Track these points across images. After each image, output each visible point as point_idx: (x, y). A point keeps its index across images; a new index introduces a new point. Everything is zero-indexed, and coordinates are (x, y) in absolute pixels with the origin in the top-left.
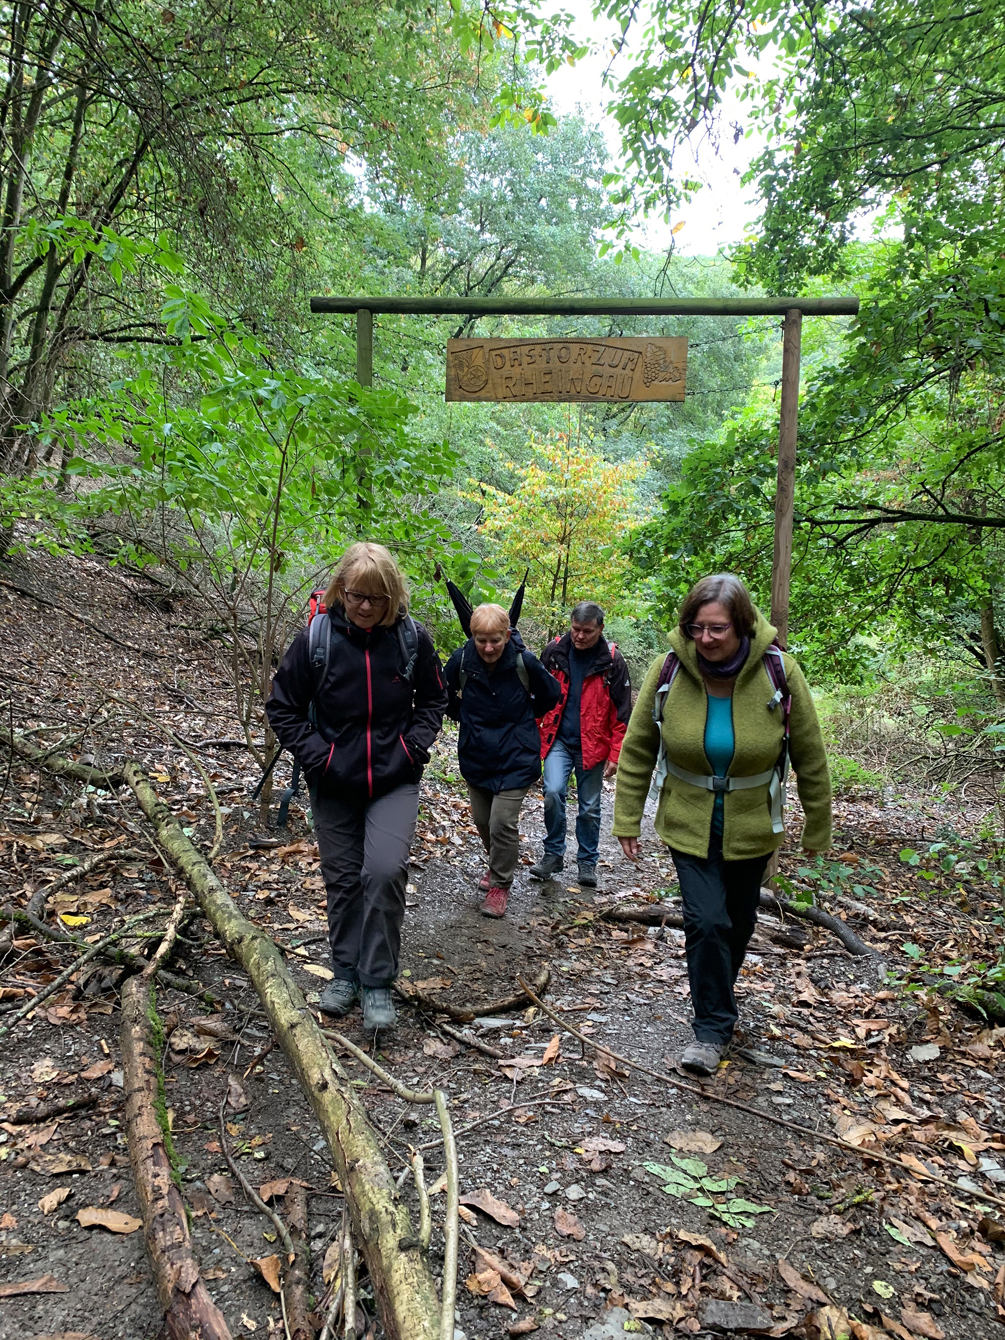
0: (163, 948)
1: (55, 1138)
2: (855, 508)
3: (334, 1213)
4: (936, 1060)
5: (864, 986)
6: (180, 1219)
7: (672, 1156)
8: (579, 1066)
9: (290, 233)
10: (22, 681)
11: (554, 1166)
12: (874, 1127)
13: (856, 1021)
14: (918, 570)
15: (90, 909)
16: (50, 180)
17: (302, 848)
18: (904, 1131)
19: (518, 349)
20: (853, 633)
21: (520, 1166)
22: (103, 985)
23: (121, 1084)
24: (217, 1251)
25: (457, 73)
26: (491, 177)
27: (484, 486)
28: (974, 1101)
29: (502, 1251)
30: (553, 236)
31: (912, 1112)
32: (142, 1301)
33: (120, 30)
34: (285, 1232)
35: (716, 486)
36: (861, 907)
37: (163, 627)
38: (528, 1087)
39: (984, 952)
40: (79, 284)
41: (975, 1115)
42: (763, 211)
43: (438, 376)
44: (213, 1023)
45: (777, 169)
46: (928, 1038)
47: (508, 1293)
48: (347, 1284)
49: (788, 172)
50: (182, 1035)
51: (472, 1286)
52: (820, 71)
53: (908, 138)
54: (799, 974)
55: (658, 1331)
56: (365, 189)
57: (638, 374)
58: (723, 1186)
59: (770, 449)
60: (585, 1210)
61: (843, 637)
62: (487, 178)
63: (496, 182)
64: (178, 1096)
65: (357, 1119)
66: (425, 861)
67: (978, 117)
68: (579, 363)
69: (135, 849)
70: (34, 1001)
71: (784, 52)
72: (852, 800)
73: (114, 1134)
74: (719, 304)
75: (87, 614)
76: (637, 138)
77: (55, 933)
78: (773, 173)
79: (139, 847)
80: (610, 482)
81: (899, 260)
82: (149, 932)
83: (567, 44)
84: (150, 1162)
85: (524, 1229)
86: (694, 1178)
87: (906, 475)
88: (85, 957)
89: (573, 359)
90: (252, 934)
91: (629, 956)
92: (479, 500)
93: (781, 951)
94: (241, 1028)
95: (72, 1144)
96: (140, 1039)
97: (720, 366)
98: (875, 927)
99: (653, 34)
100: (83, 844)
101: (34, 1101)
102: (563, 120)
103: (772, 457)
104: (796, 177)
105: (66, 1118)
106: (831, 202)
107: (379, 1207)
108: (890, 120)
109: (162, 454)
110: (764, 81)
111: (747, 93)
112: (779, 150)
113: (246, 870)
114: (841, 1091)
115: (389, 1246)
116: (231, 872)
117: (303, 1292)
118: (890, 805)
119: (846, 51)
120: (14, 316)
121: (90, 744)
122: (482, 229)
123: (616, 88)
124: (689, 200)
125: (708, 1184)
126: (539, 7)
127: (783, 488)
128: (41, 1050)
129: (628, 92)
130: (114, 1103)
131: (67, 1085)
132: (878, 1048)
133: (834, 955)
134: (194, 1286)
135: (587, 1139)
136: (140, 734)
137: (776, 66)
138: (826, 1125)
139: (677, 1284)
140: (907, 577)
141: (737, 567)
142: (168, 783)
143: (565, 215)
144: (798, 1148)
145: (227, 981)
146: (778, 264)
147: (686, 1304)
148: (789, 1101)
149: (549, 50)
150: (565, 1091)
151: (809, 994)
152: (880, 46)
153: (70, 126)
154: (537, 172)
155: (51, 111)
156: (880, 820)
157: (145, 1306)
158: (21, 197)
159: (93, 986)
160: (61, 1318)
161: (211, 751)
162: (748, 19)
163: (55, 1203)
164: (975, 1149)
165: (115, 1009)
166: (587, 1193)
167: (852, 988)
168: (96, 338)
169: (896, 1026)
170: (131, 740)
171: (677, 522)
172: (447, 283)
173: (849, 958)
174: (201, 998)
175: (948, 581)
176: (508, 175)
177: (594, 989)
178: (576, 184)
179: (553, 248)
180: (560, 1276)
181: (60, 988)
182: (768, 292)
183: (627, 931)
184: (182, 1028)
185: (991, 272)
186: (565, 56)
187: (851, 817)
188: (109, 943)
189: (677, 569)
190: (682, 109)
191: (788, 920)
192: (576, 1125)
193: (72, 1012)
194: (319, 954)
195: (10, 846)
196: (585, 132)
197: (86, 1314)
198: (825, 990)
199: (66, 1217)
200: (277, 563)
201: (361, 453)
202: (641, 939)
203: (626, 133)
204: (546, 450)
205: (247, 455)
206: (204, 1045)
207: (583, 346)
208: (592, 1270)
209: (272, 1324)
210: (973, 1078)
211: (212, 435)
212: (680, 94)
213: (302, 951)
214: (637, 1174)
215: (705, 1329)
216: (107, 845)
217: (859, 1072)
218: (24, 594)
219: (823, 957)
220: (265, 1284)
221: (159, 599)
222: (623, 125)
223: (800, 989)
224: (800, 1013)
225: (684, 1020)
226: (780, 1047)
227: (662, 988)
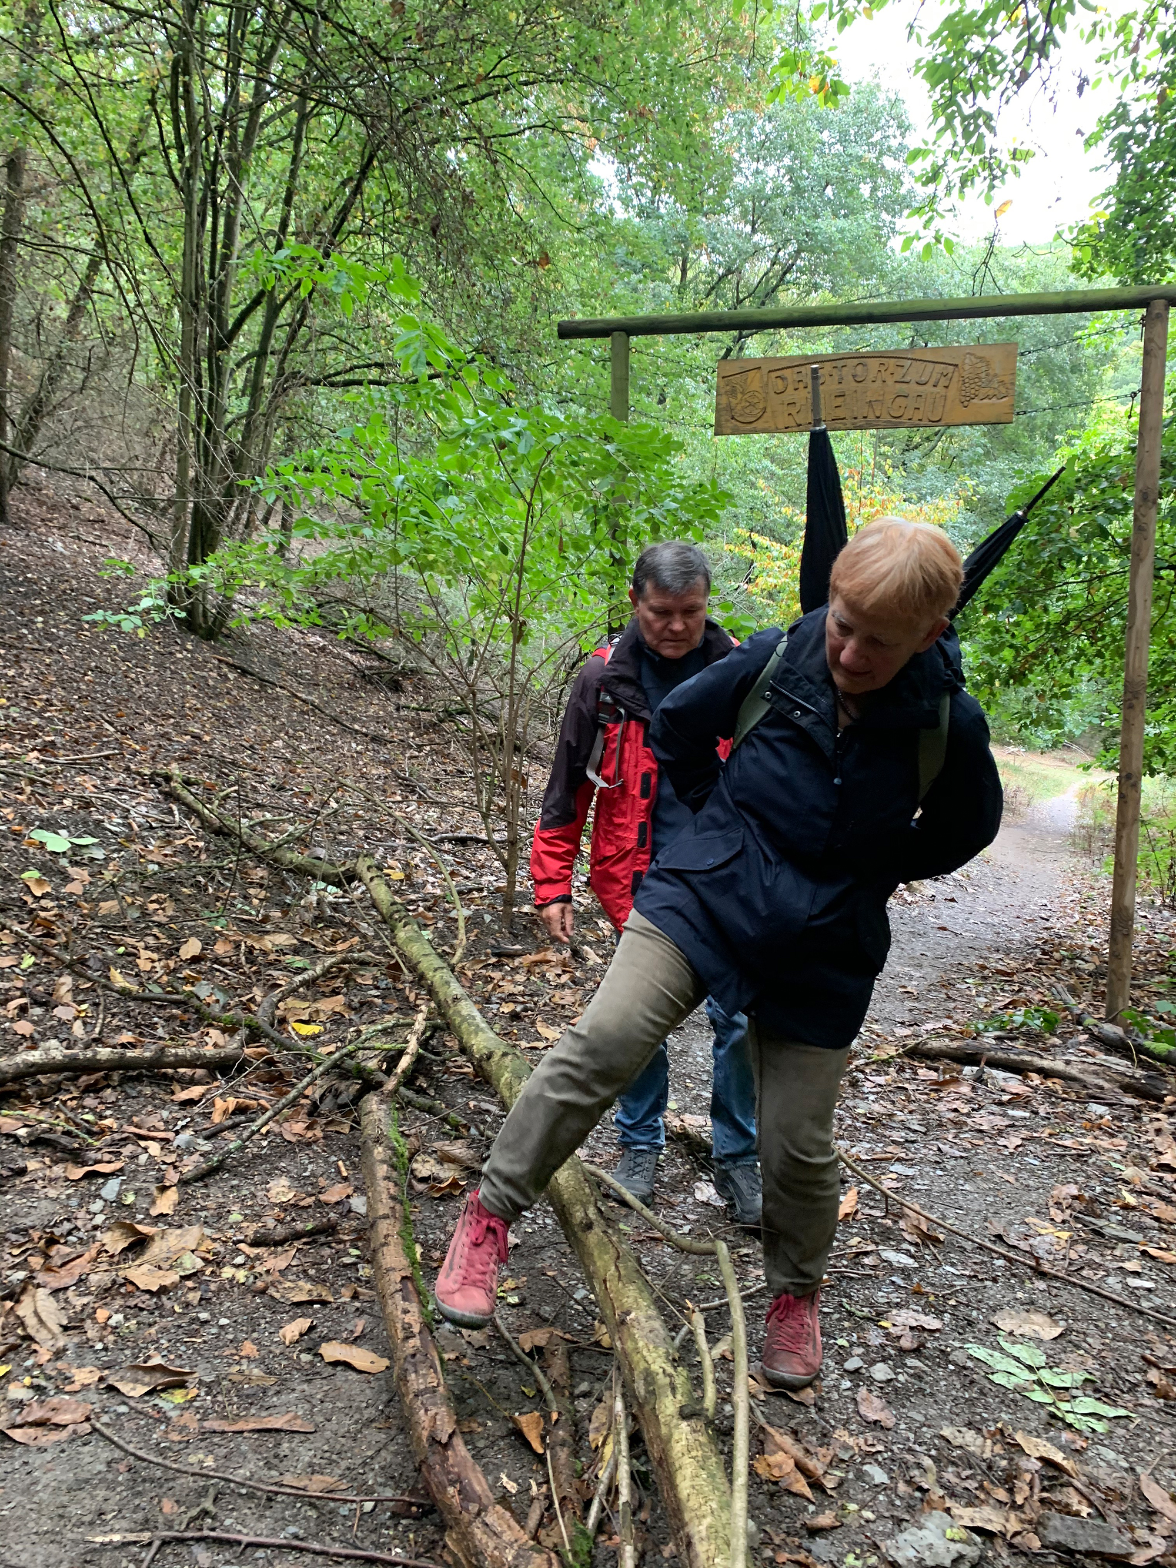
0: (405, 1062)
1: (294, 1263)
3: (599, 1371)
6: (433, 1361)
7: (1000, 1339)
8: (882, 1225)
9: (532, 249)
10: (245, 767)
11: (854, 1338)
15: (323, 1017)
16: (266, 210)
17: (549, 958)
19: (803, 369)
22: (340, 1101)
23: (363, 1210)
24: (471, 1401)
25: (727, 41)
26: (766, 165)
27: (756, 537)
29: (795, 1433)
30: (841, 231)
32: (392, 1448)
33: (345, 29)
34: (546, 1387)
35: (1051, 528)
37: (391, 709)
40: (300, 324)
42: (1114, 181)
43: (705, 408)
44: (458, 1149)
45: (1134, 124)
47: (803, 1481)
48: (620, 1452)
49: (1149, 128)
50: (425, 1162)
51: (761, 1469)
54: (1158, 1132)
55: (989, 1545)
56: (615, 191)
57: (953, 392)
58: (1066, 1381)
59: (1122, 480)
60: (892, 1394)
62: (761, 166)
63: (771, 171)
64: (422, 1228)
65: (627, 1267)
68: (879, 382)
69: (369, 953)
70: (268, 1114)
73: (355, 1264)
74: (1058, 300)
75: (310, 694)
76: (951, 101)
77: (287, 1041)
78: (1128, 129)
79: (373, 951)
82: (387, 1044)
84: (398, 1296)
85: (821, 1410)
86: (1030, 1368)
88: (321, 1069)
89: (871, 377)
90: (503, 1049)
91: (940, 1099)
92: (749, 554)
93: (1135, 1102)
95: (312, 1272)
96: (383, 1162)
97: (1052, 381)
100: (313, 946)
101: (271, 1223)
102: (855, 87)
103: (1124, 490)
104: (1158, 133)
105: (305, 1244)
107: (655, 1367)
109: (394, 510)
110: (1117, 16)
111: (1094, 32)
112: (1136, 100)
113: (488, 980)
115: (668, 1412)
116: (472, 981)
117: (569, 1455)
120: (232, 365)
121: (319, 836)
122: (754, 231)
123: (925, 40)
124: (1016, 172)
125: (1046, 1376)
127: (1140, 527)
128: (277, 1168)
129: (941, 45)
130: (355, 1231)
131: (304, 1207)
134: (451, 1436)
135: (894, 1312)
136: (370, 826)
139: (1011, 1491)
141: (1077, 627)
142: (402, 881)
143: (856, 205)
144: (1162, 1343)
145: (472, 1104)
146: (1134, 245)
147: (1023, 1516)
148: (1150, 1285)
150: (866, 1254)
151: (1172, 1156)
153: (289, 144)
154: (822, 154)
155: (268, 130)
157: (396, 1454)
158: (238, 229)
159: (329, 1099)
160: (307, 1459)
161: (447, 846)
163: (297, 1333)
165: (352, 1128)
166: (897, 1374)
168: (317, 383)
170: (361, 833)
172: (712, 297)
174: (445, 1120)
176: (787, 161)
177: (897, 1136)
178: (872, 166)
179: (841, 246)
180: (866, 1468)
181: (293, 1103)
182: (1120, 281)
183: (936, 1070)
184: (424, 1153)
186: (860, 8)
188: (346, 1055)
189: (1000, 632)
190: (1010, 60)
191: (1142, 1065)
192: (880, 1294)
193: (308, 1128)
195: (238, 946)
196: (881, 100)
197: (334, 1457)
199: (308, 1350)
200: (519, 633)
201: (615, 500)
202: (955, 1081)
203: (937, 96)
205: (486, 509)
206: (448, 1173)
207: (884, 360)
208: (905, 1466)
209: (534, 1488)
211: (447, 488)
212: (1007, 42)
214: (958, 1356)
215: (1047, 1548)
216: (339, 948)
218: (244, 672)
220: (527, 1445)
221: (388, 677)
222: (933, 87)
223: (1160, 1149)
224: (1161, 1179)
225: (1011, 1179)
226: (1136, 1219)
227: (982, 1139)
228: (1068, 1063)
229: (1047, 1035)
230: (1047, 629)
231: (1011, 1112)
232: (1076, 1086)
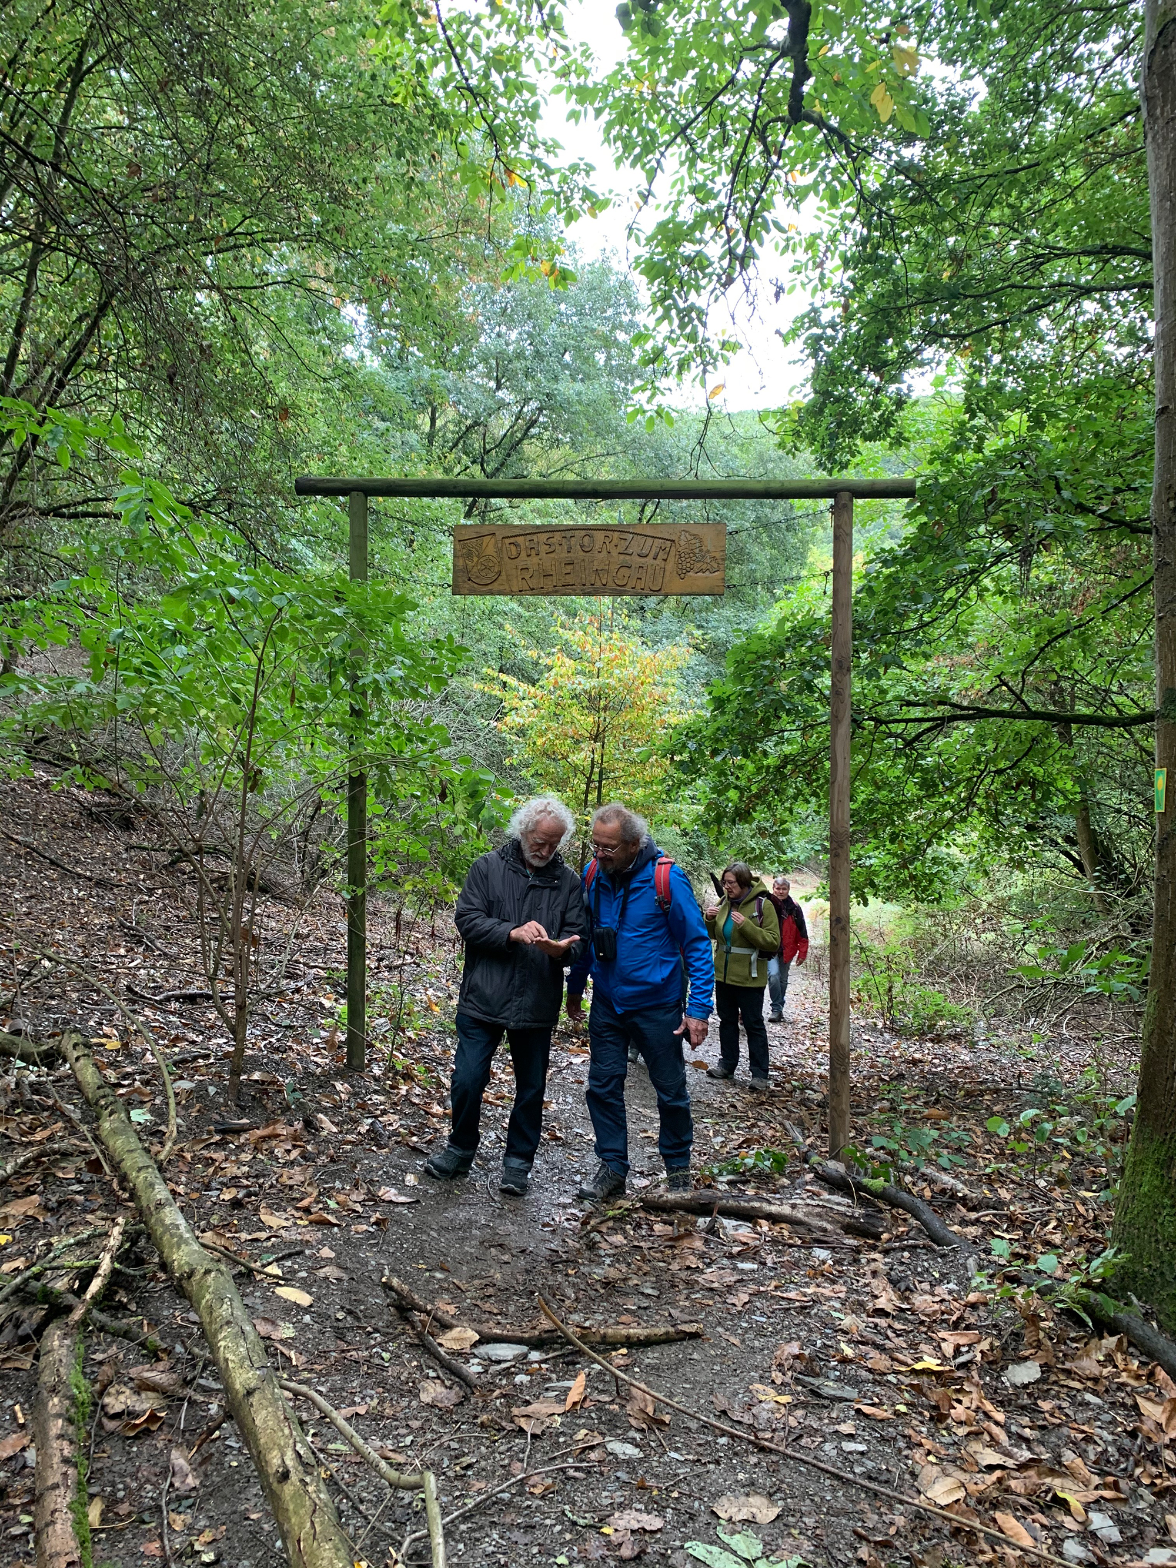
0: (96, 1284)
2: (924, 705)
4: (1037, 1382)
5: (952, 1286)
7: (720, 1531)
8: (610, 1412)
9: (272, 402)
11: (575, 1553)
12: (964, 1477)
13: (943, 1334)
14: (1000, 772)
15: (12, 1224)
17: (279, 1131)
18: (1000, 1480)
19: (534, 537)
20: (929, 843)
21: (534, 1556)
22: (20, 1332)
25: (467, 221)
26: (508, 329)
27: (504, 677)
28: (1082, 1436)
30: (579, 394)
31: (1008, 1455)
33: (78, 181)
35: (766, 680)
36: (948, 1180)
37: (121, 849)
38: (546, 1444)
39: (1093, 1234)
41: (1082, 1455)
42: (810, 372)
44: (157, 1375)
45: (824, 328)
46: (1027, 1353)
49: (836, 331)
50: (119, 1393)
52: (867, 224)
53: (966, 297)
54: (874, 1274)
57: (670, 565)
59: (825, 639)
61: (918, 848)
62: (504, 331)
63: (514, 335)
64: (110, 1477)
65: (323, 1522)
66: (430, 1142)
67: (1042, 273)
68: (604, 552)
69: (74, 1141)
71: (825, 204)
72: (938, 1040)
73: (25, 1534)
74: (760, 487)
75: (27, 835)
76: (667, 296)
78: (819, 331)
80: (648, 671)
81: (961, 430)
82: (80, 1261)
83: (588, 195)
86: (746, 1561)
87: (984, 660)
89: (597, 547)
91: (674, 1257)
92: (498, 693)
93: (855, 1243)
94: (194, 1378)
96: (58, 1416)
98: (964, 1206)
99: (683, 184)
100: (7, 1137)
102: (588, 268)
103: (826, 648)
104: (845, 336)
106: (885, 363)
108: (946, 275)
109: (115, 663)
110: (806, 234)
111: (787, 247)
112: (825, 306)
113: (209, 1162)
114: (924, 1429)
116: (191, 1165)
118: (981, 1045)
119: (894, 207)
121: (23, 1003)
122: (499, 387)
123: (643, 242)
124: (726, 361)
126: (556, 155)
127: (837, 692)
129: (656, 246)
130: (27, 1494)
132: (969, 1369)
133: (916, 1247)
135: (617, 1514)
136: (86, 987)
137: (819, 218)
138: (907, 1477)
140: (988, 780)
141: (794, 770)
142: (118, 1051)
143: (593, 371)
144: (873, 1512)
145: (179, 1316)
146: (828, 429)
148: (862, 1448)
149: (567, 200)
150: (592, 1448)
151: (887, 1299)
152: (931, 200)
153: (23, 275)
154: (560, 324)
155: (2, 259)
156: (970, 1064)
159: (8, 1331)
161: (174, 1005)
162: (786, 169)
164: (1084, 1500)
165: (33, 1366)
167: (938, 1290)
168: (47, 514)
169: (989, 1340)
170: (76, 995)
171: (721, 721)
173: (934, 1251)
174: (143, 1345)
175: (1034, 784)
176: (528, 327)
177: (631, 1303)
178: (604, 337)
179: (578, 407)
183: (671, 1224)
184: (119, 1383)
185: (1061, 445)
186: (585, 207)
187: (936, 1061)
188: (32, 1276)
189: (726, 775)
190: (716, 265)
191: (863, 1202)
192: (605, 1494)
194: (296, 1272)
196: (613, 281)
198: (905, 1293)
200: (253, 781)
202: (689, 1234)
203: (655, 289)
204: (574, 637)
205: (217, 659)
206: (146, 1403)
207: (609, 533)
210: (1080, 1404)
211: (175, 637)
212: (714, 250)
213: (274, 1270)
214: (677, 1559)
216: (38, 1137)
217: (946, 1404)
219: (903, 1249)
221: (118, 814)
222: (651, 282)
223: (876, 1293)
224: (876, 1325)
225: (736, 1341)
226: (853, 1372)
227: (712, 1298)
228: (794, 1206)
229: (777, 1176)
230: (767, 772)
231: (740, 1265)
232: (801, 1230)
